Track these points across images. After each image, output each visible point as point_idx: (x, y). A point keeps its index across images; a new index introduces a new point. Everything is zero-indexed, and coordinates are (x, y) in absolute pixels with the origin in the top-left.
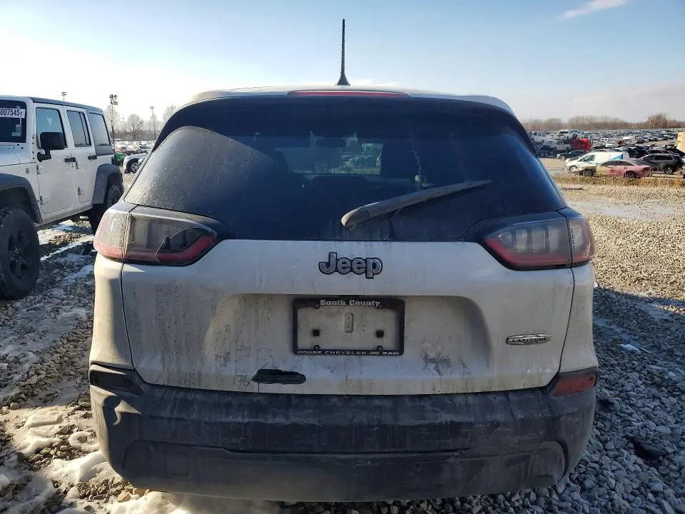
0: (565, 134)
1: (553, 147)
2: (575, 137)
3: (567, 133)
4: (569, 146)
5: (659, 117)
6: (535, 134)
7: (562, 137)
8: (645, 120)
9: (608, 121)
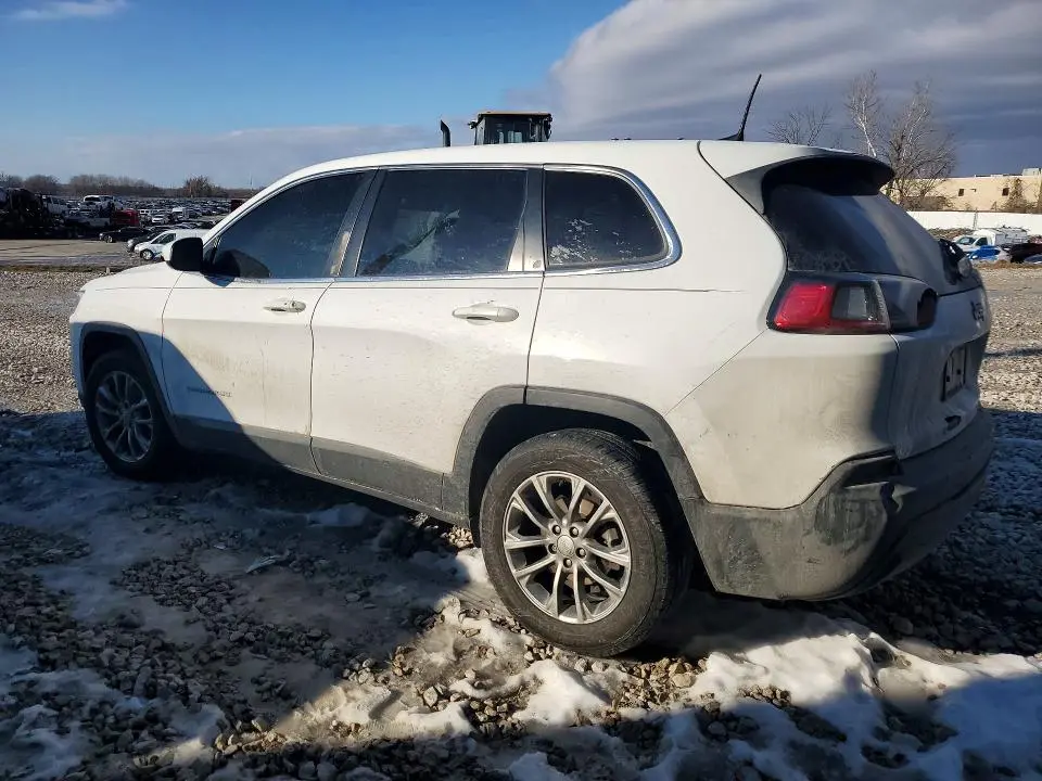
0: (97, 203)
1: (84, 221)
2: (111, 206)
3: (97, 200)
4: (107, 220)
5: (199, 182)
6: (48, 200)
7: (92, 207)
8: (180, 185)
9: (130, 185)
